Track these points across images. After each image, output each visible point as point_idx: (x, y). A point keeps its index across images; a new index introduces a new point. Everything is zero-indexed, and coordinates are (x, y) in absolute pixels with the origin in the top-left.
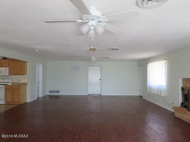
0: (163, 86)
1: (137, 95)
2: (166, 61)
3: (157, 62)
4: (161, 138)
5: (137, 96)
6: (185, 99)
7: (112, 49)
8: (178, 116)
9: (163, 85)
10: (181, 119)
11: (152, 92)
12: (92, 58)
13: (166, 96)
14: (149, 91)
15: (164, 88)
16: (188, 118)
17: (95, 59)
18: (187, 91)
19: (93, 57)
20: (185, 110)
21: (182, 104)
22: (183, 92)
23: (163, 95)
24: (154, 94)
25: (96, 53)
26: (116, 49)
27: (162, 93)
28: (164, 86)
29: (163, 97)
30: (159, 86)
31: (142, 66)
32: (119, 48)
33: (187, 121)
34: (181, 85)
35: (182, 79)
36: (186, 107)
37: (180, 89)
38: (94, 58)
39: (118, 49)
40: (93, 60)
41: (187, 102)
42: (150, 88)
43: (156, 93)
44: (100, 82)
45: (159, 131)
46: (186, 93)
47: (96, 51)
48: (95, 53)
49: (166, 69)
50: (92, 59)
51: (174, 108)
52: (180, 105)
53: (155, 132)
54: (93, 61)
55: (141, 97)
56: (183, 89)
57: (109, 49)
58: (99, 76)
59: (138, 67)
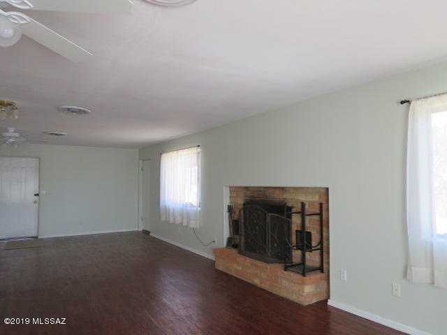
0: (192, 205)
1: (137, 229)
2: (199, 150)
3: (181, 152)
4: (188, 328)
5: (138, 231)
6: (234, 230)
7: (69, 109)
8: (221, 269)
9: (193, 203)
10: (228, 272)
11: (171, 221)
12: (7, 131)
13: (198, 227)
14: (163, 218)
15: (195, 208)
16: (240, 268)
17: (17, 135)
18: (237, 213)
19: (12, 130)
20: (234, 251)
21: (230, 240)
22: (230, 216)
23: (193, 224)
24: (174, 224)
25: (17, 117)
26: (80, 112)
27: (192, 222)
28: (195, 205)
29: (194, 229)
30: (186, 206)
31: (149, 159)
32: (87, 110)
33: (238, 277)
34: (226, 202)
35: (228, 189)
36: (235, 246)
37: (226, 209)
38: (15, 132)
39: (84, 112)
40: (10, 137)
41: (237, 237)
42: (167, 211)
43: (178, 221)
44: (35, 202)
45: (182, 312)
46: (236, 217)
47: (15, 111)
48: (14, 117)
49: (198, 167)
50: (5, 134)
51: (215, 251)
52: (225, 244)
53: (174, 314)
54: (11, 140)
55: (146, 233)
56: (230, 209)
57: (58, 109)
58: (32, 186)
59: (141, 162)
